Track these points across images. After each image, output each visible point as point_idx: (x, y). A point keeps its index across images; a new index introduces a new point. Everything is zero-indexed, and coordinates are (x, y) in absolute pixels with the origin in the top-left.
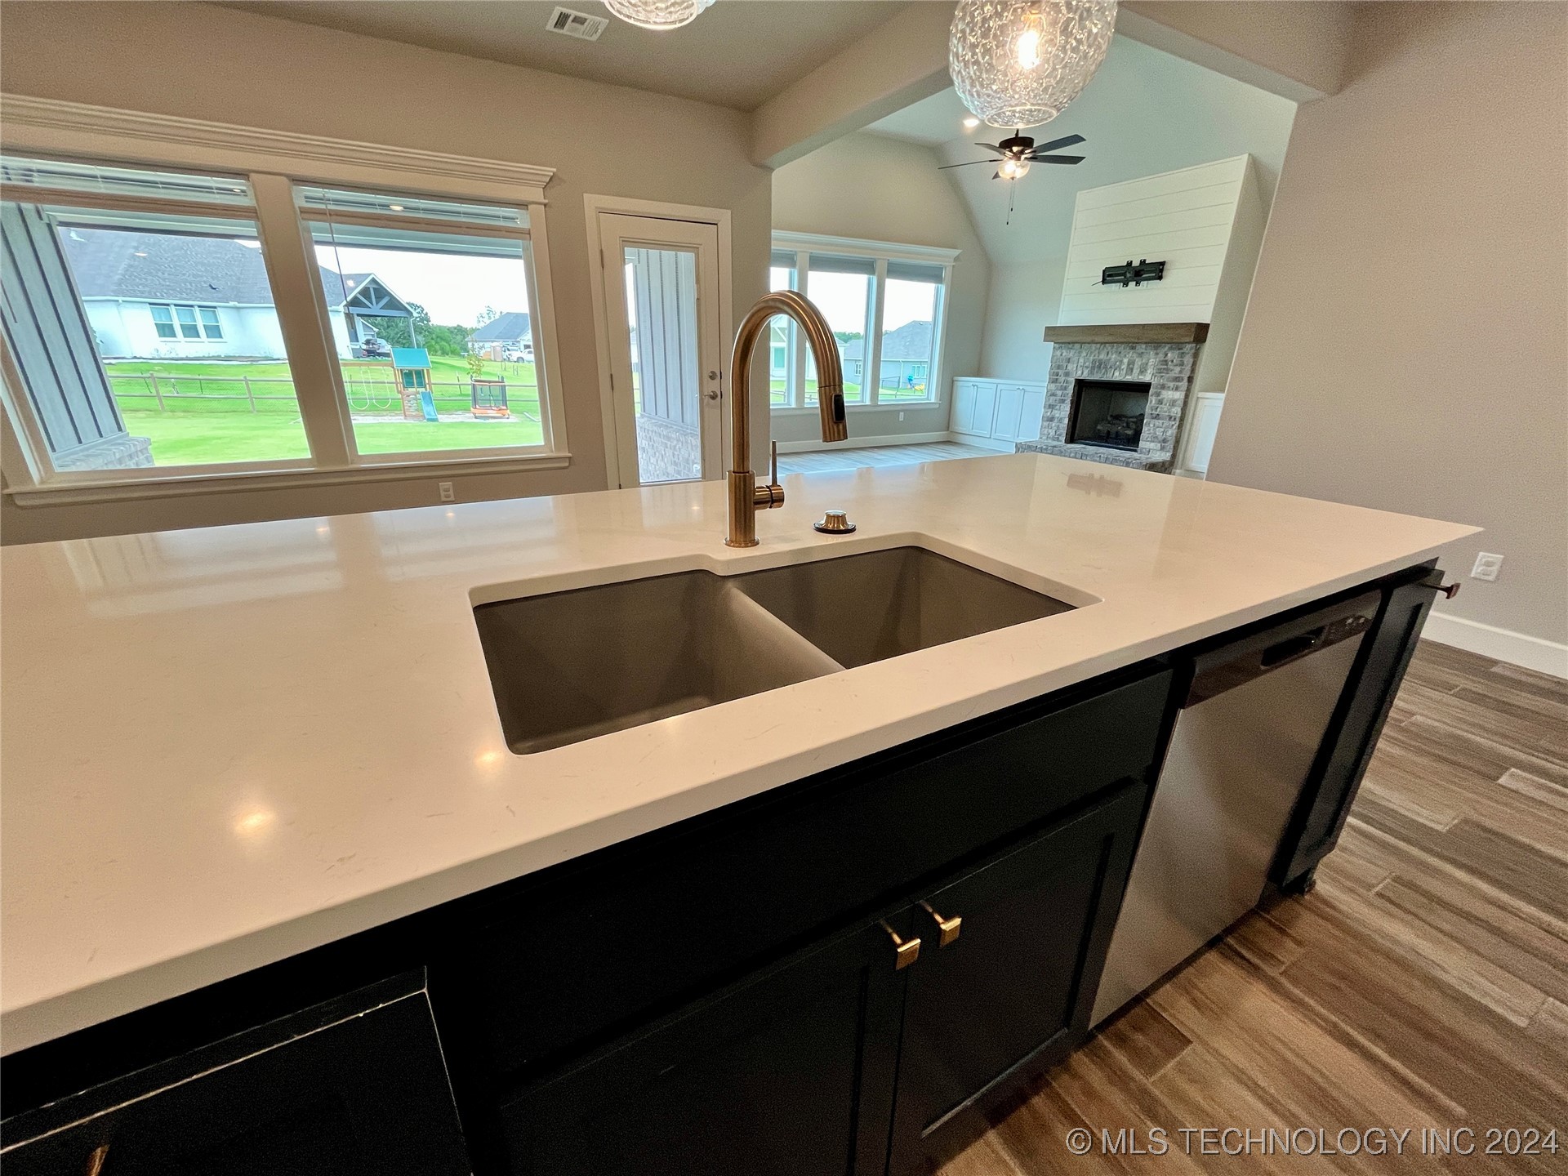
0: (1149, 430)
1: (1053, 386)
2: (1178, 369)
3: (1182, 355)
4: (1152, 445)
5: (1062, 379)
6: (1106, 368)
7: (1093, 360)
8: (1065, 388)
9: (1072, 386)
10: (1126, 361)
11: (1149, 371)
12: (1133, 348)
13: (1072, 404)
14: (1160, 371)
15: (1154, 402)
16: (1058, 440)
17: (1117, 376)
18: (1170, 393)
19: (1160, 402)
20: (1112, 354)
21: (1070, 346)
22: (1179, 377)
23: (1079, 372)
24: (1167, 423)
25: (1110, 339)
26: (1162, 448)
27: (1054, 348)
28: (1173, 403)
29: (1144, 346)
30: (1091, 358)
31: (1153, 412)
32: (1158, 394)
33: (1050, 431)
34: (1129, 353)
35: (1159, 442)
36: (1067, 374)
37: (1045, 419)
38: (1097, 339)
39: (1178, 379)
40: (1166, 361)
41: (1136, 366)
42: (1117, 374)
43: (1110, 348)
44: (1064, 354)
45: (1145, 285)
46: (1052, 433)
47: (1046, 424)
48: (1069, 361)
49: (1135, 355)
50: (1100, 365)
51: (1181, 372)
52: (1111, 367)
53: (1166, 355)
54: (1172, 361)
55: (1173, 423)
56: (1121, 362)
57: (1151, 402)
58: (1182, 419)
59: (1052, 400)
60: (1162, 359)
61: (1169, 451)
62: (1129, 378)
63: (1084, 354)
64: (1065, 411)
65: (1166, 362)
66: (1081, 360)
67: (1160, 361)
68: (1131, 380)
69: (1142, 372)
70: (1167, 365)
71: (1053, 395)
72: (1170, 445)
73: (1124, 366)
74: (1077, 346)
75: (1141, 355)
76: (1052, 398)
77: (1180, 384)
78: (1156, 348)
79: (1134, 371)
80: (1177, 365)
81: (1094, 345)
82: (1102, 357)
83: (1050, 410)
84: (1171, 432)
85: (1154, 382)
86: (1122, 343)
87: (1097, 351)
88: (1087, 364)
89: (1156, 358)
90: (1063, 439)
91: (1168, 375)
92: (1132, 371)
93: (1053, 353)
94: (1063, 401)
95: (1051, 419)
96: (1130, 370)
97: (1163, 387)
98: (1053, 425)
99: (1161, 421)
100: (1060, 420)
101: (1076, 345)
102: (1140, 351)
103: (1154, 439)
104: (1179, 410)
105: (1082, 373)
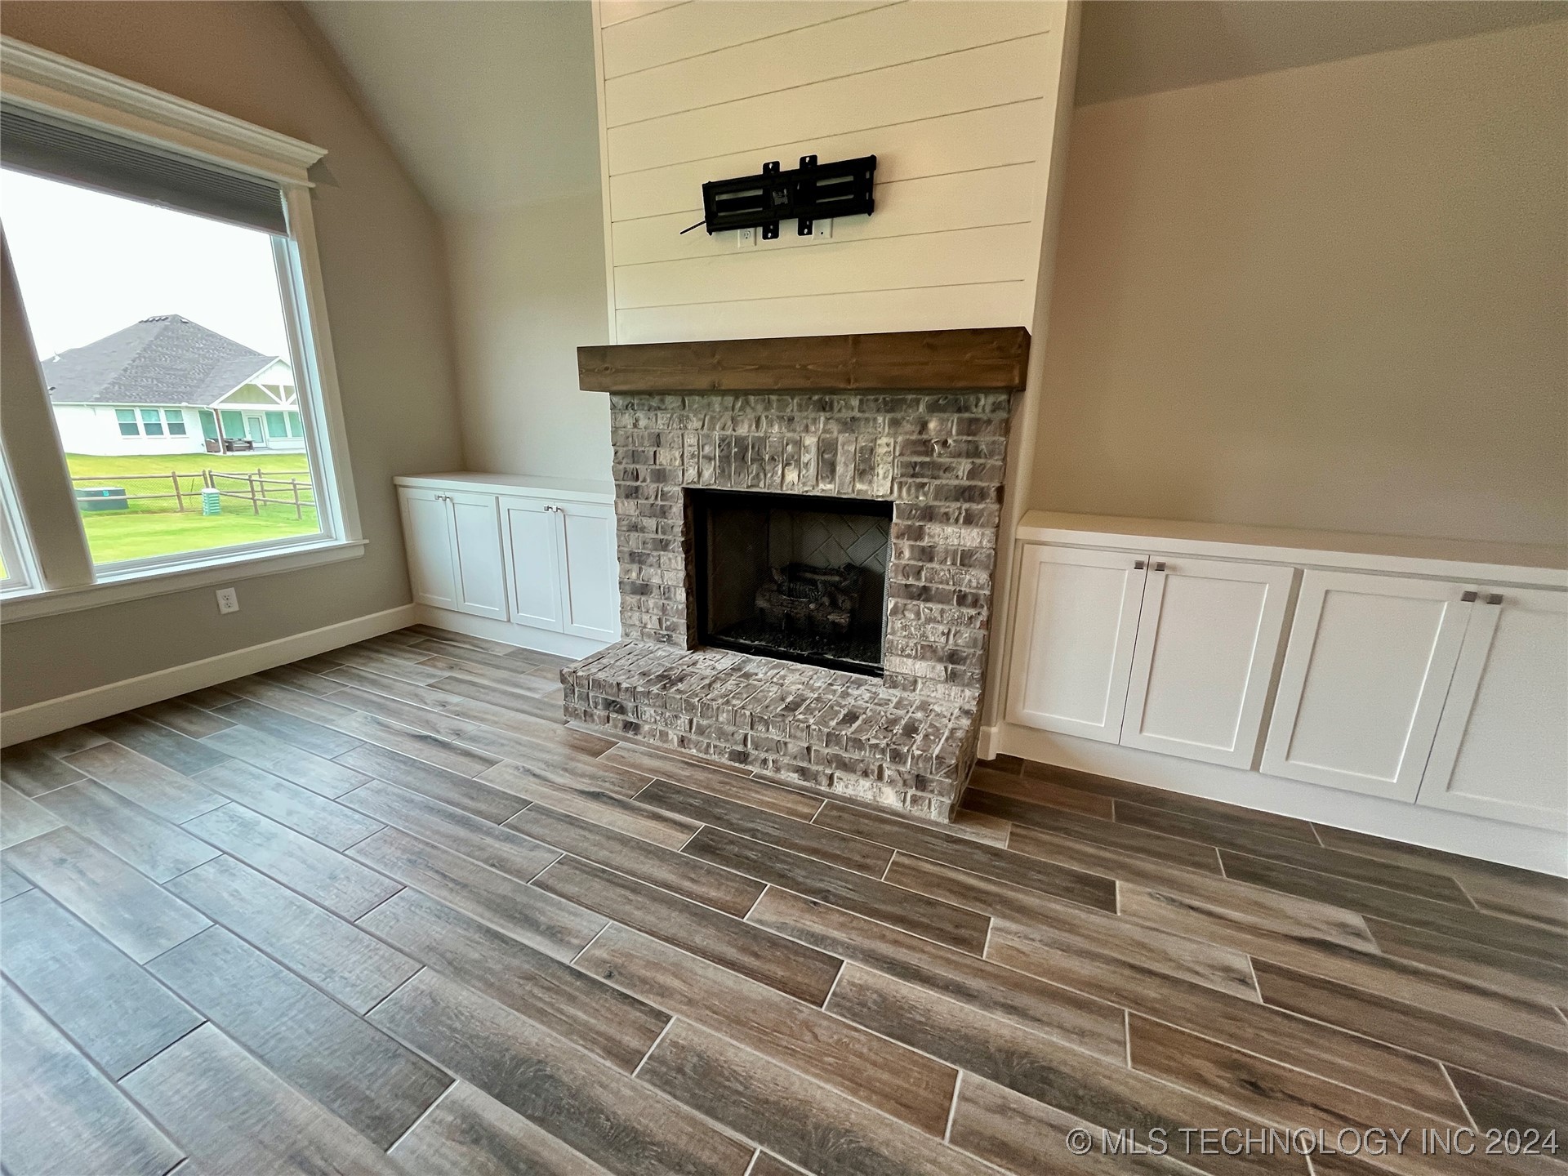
0: (904, 628)
1: (630, 507)
2: (964, 466)
3: (971, 427)
4: (921, 668)
5: (650, 487)
6: (758, 459)
7: (723, 440)
8: (663, 512)
9: (678, 508)
10: (810, 441)
11: (880, 471)
12: (824, 407)
13: (686, 552)
14: (912, 471)
15: (907, 554)
16: (669, 640)
17: (794, 481)
18: (949, 530)
19: (927, 554)
20: (771, 424)
21: (654, 402)
22: (970, 488)
23: (692, 473)
24: (953, 610)
25: (765, 380)
26: (952, 677)
27: (613, 407)
28: (966, 558)
29: (855, 402)
30: (717, 434)
31: (911, 581)
32: (918, 534)
33: (646, 617)
34: (815, 421)
35: (940, 660)
36: (660, 476)
37: (628, 588)
38: (729, 381)
39: (965, 494)
40: (926, 443)
41: (840, 459)
42: (792, 476)
43: (760, 407)
44: (642, 423)
45: (827, 232)
46: (652, 624)
47: (632, 600)
48: (657, 440)
49: (834, 427)
50: (737, 453)
51: (972, 474)
52: (772, 459)
53: (923, 426)
54: (945, 444)
55: (973, 612)
56: (799, 444)
57: (900, 554)
58: (991, 601)
59: (635, 542)
60: (914, 437)
61: (969, 685)
62: (826, 489)
63: (695, 423)
64: (672, 571)
65: (925, 447)
66: (691, 440)
67: (908, 443)
68: (835, 495)
69: (865, 470)
70: (929, 452)
71: (634, 528)
72: (971, 670)
73: (809, 457)
74: (672, 402)
75: (850, 425)
76: (634, 535)
77: (975, 507)
78: (891, 407)
79: (840, 469)
80: (959, 455)
81: (716, 400)
82: (743, 430)
83: (635, 567)
84: (966, 637)
85: (902, 499)
86: (792, 392)
87: (728, 414)
88: (707, 448)
89: (895, 436)
90: (682, 638)
91: (938, 482)
92: (833, 471)
93: (614, 419)
94: (663, 545)
95: (643, 589)
96: (828, 468)
97: (929, 514)
98: (651, 603)
99: (936, 607)
100: (666, 593)
101: (669, 399)
102: (846, 414)
103: (927, 651)
104: (984, 577)
105: (700, 474)
